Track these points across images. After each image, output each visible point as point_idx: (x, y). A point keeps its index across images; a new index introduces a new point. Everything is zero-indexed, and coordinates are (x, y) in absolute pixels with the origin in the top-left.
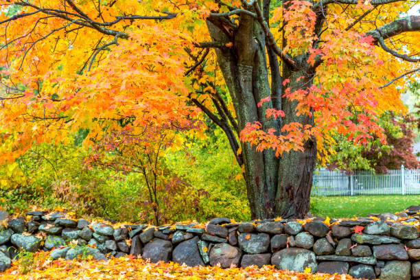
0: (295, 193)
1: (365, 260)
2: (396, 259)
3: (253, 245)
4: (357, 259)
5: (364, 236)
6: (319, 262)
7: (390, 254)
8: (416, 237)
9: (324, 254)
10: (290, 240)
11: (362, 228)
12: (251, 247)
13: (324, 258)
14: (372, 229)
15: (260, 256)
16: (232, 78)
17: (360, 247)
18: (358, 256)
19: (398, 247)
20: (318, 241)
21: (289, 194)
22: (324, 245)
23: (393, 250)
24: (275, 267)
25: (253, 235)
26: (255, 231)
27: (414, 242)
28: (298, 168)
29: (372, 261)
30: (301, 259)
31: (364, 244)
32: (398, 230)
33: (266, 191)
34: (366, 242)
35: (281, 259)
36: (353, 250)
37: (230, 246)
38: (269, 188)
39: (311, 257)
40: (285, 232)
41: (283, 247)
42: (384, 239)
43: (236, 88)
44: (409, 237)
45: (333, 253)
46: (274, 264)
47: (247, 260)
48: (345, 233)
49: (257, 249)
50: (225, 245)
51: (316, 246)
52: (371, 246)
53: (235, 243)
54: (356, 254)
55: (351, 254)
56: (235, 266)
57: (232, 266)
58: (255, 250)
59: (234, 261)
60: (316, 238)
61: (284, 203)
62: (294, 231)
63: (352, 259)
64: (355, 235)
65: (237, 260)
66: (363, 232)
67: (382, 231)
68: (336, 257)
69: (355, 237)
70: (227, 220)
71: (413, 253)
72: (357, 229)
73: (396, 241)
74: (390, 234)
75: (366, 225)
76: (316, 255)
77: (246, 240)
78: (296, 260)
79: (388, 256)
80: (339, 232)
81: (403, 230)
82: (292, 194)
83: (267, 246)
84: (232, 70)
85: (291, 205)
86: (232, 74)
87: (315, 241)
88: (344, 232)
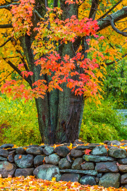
1: (89, 172)
2: (109, 172)
3: (23, 162)
4: (84, 171)
5: (90, 156)
6: (62, 173)
7: (106, 168)
8: (125, 157)
9: (65, 168)
10: (45, 159)
11: (90, 151)
12: (21, 164)
13: (64, 171)
14: (96, 151)
15: (26, 170)
17: (87, 164)
18: (85, 170)
19: (112, 163)
20: (61, 160)
22: (65, 162)
23: (108, 166)
24: (35, 177)
25: (23, 156)
26: (25, 153)
27: (123, 160)
29: (94, 173)
30: (50, 172)
31: (90, 162)
32: (112, 152)
34: (90, 160)
35: (38, 172)
36: (82, 166)
37: (9, 163)
39: (56, 170)
40: (43, 153)
41: (41, 164)
42: (102, 158)
44: (120, 156)
45: (70, 168)
46: (35, 175)
47: (19, 172)
48: (78, 154)
49: (25, 165)
50: (6, 162)
51: (60, 163)
52: (95, 163)
53: (12, 161)
54: (83, 168)
55: (81, 169)
56: (11, 176)
57: (9, 176)
58: (24, 166)
59: (10, 173)
60: (61, 157)
62: (48, 152)
63: (81, 172)
64: (85, 155)
65: (12, 173)
66: (90, 153)
67: (102, 153)
68: (72, 170)
69: (84, 157)
70: (11, 145)
71: (122, 167)
72: (87, 151)
73: (109, 159)
74: (107, 154)
75: (93, 149)
76: (60, 169)
77: (19, 159)
78: (47, 172)
79: (104, 170)
80: (74, 154)
81: (115, 152)
82: (65, 127)
83: (32, 163)
85: (64, 135)
87: (59, 160)
88: (78, 153)
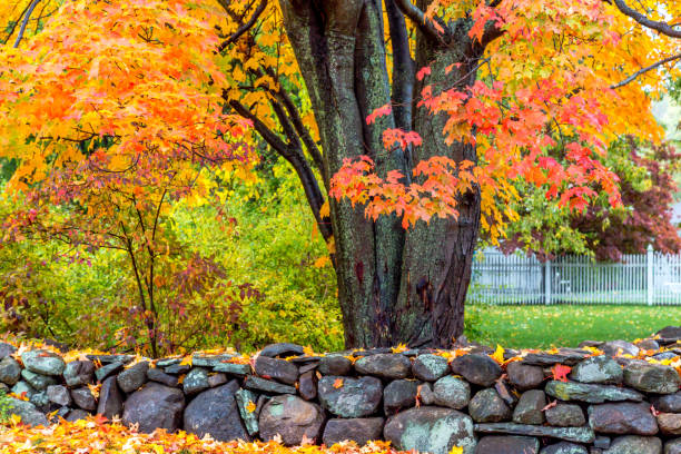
0: (435, 297)
1: (571, 433)
2: (632, 433)
3: (348, 400)
4: (555, 431)
5: (571, 387)
6: (479, 435)
7: (623, 423)
8: (674, 389)
9: (491, 420)
10: (423, 391)
11: (567, 369)
12: (343, 404)
13: (489, 428)
14: (588, 372)
15: (362, 422)
16: (312, 59)
17: (563, 408)
18: (557, 426)
19: (638, 408)
20: (479, 394)
21: (422, 299)
22: (491, 402)
23: (628, 415)
24: (392, 445)
25: (348, 380)
26: (352, 372)
27: (669, 399)
28: (444, 248)
29: (586, 436)
30: (444, 430)
31: (571, 402)
32: (639, 375)
33: (376, 291)
34: (574, 397)
35: (404, 429)
36: (547, 414)
37: (301, 401)
38: (383, 286)
39: (464, 425)
40: (413, 374)
41: (407, 405)
42: (611, 393)
43: (321, 81)
44: (661, 388)
45: (508, 419)
46: (390, 438)
47: (337, 430)
48: (532, 380)
49: (357, 408)
50: (292, 399)
51: (475, 404)
52: (584, 405)
53: (311, 396)
54: (554, 422)
55: (545, 422)
56: (310, 440)
57: (306, 441)
58: (352, 411)
59: (308, 431)
60: (474, 388)
61: (413, 315)
62: (429, 372)
63: (546, 431)
64: (553, 383)
65: (314, 430)
66: (570, 377)
67: (608, 376)
68: (514, 427)
69: (553, 387)
70: (296, 348)
71: (667, 420)
72: (558, 371)
73: (635, 396)
74: (623, 382)
75: (575, 364)
76: (474, 422)
77: (334, 390)
78: (434, 432)
79: (618, 427)
80: (520, 377)
81: (648, 375)
82: (430, 298)
83: (377, 403)
84: (312, 44)
85: (426, 322)
86: (313, 53)
87: (472, 394)
88: (532, 376)
